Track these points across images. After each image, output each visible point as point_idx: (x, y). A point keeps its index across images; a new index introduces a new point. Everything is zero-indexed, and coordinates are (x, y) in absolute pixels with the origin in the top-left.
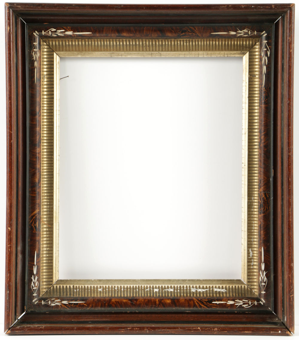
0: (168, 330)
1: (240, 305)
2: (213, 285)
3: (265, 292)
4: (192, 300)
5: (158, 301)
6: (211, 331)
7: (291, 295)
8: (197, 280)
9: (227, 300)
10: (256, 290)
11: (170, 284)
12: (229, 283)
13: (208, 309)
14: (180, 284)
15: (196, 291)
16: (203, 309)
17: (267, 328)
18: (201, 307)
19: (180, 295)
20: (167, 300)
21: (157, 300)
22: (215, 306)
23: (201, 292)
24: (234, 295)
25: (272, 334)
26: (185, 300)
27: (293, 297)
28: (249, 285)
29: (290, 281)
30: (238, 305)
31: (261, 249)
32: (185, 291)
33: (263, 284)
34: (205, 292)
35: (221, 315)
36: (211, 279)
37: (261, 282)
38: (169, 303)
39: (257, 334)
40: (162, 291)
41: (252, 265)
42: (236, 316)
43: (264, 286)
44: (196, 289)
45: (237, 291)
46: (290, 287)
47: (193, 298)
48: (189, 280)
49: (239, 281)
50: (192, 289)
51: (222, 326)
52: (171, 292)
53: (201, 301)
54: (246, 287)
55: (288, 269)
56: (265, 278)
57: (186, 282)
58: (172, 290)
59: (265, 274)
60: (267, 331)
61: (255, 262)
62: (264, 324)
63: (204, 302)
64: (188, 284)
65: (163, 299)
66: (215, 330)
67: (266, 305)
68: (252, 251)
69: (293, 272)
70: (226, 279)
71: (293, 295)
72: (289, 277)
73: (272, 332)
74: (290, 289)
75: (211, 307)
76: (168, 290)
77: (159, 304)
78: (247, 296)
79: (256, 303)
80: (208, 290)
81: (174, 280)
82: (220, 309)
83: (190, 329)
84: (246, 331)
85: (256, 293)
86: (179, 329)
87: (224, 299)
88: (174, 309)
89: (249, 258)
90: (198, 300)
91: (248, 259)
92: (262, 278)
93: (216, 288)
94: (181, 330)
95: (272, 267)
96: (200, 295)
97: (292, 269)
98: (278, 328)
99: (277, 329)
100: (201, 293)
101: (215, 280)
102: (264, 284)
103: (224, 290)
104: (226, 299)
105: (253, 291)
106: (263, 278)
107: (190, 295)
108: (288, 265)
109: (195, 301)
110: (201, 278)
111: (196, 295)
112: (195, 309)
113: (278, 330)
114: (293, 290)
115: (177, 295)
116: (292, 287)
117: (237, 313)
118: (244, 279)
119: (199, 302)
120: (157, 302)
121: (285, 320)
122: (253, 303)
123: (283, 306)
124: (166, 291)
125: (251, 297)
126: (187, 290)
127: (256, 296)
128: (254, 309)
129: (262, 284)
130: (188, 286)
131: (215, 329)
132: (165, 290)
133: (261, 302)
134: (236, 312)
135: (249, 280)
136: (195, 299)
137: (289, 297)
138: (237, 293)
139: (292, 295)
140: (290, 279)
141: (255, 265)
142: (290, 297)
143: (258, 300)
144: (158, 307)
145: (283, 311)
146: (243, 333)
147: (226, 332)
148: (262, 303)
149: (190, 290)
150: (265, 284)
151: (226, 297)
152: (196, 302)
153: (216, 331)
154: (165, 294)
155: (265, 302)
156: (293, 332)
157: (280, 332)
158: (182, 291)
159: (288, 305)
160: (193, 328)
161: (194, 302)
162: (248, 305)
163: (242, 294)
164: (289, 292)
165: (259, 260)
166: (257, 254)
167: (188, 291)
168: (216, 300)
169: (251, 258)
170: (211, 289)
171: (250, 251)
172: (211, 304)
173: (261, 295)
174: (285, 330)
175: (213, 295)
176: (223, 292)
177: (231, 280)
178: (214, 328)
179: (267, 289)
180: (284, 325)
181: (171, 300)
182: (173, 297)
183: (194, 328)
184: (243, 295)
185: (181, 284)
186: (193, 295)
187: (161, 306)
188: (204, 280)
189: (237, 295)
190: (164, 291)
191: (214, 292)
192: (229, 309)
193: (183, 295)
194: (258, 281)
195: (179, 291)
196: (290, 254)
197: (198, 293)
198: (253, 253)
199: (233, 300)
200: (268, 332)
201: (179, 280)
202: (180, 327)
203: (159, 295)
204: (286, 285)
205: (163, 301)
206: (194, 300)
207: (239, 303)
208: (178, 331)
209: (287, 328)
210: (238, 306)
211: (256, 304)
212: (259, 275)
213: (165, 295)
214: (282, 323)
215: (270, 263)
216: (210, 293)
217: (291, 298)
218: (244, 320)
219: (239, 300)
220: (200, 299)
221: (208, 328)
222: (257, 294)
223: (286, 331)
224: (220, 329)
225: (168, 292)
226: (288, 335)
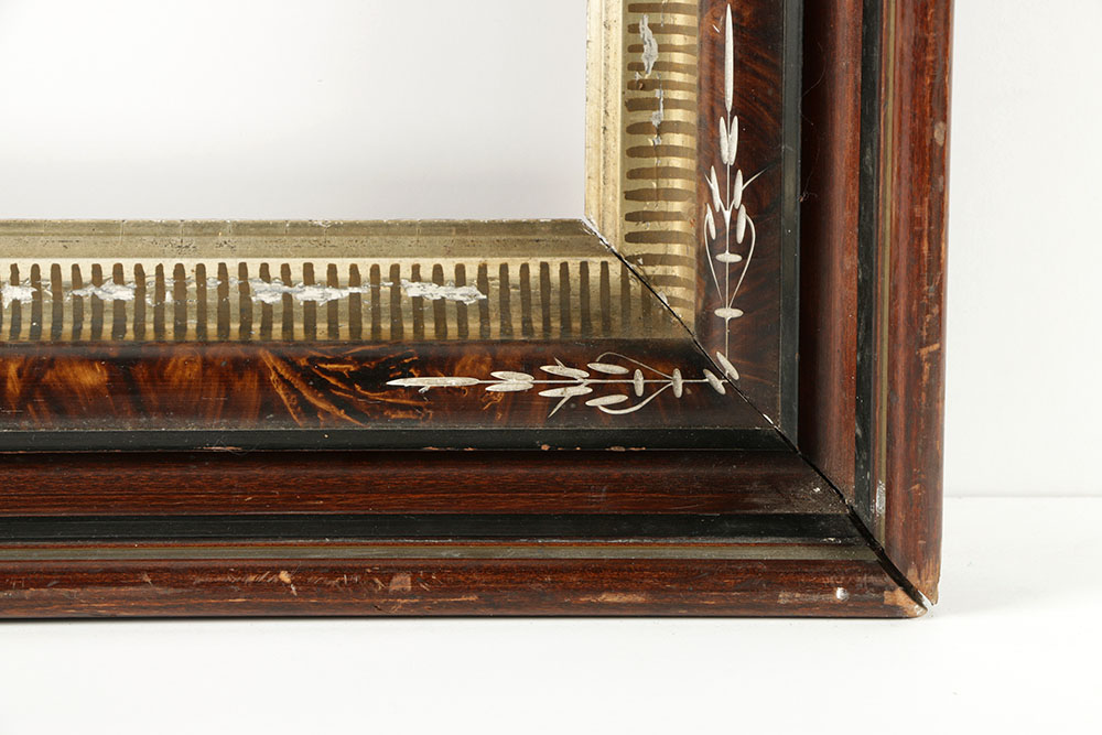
0: (64, 592)
1: (574, 399)
2: (396, 261)
3: (737, 313)
4: (254, 365)
5: (19, 373)
6: (371, 594)
7: (922, 345)
8: (295, 225)
9: (484, 368)
10: (678, 292)
11: (112, 256)
12: (504, 248)
13: (357, 425)
14: (181, 250)
15: (287, 297)
16: (323, 424)
17: (751, 567)
18: (309, 410)
19: (180, 328)
20: (79, 369)
21: (12, 369)
22: (404, 408)
23: (321, 303)
24: (538, 325)
25: (787, 606)
26: (206, 363)
27: (937, 359)
28: (633, 259)
29: (919, 250)
30: (559, 399)
31: (718, 18)
32: (212, 300)
33: (730, 258)
34: (343, 309)
35: (443, 471)
36: (385, 216)
37: (715, 247)
38: (94, 391)
39: (684, 612)
40: (58, 296)
41: (655, 123)
42: (544, 470)
43: (736, 269)
44: (286, 288)
45: (554, 298)
46: (916, 293)
47: (261, 352)
48: (241, 228)
49: (569, 233)
50: (256, 285)
51: (450, 551)
52: (119, 304)
53: (310, 371)
54: (615, 269)
55: (906, 162)
56: (743, 218)
57: (221, 238)
58: (126, 294)
59: (743, 192)
60: (754, 590)
61: (676, 104)
62: (733, 534)
63: (332, 381)
64: (233, 252)
65: (51, 363)
66: (394, 586)
67: (746, 399)
68: (655, 28)
69: (945, 183)
70: (484, 216)
71: (936, 346)
72: (914, 220)
73: (784, 597)
74: (920, 306)
75: (378, 410)
76: (99, 293)
77: (26, 397)
78: (618, 333)
79: (678, 383)
80: (364, 290)
81: (137, 225)
82: (441, 427)
83: (222, 584)
84: (609, 590)
85: (676, 310)
86: (144, 583)
87: (470, 356)
88: (129, 426)
89: (638, 76)
90: (290, 363)
91: (630, 85)
92: (718, 216)
93: (416, 277)
94: (160, 590)
95: (791, 149)
96: (310, 328)
97: (936, 166)
98: (831, 568)
99: (818, 574)
100: (322, 314)
101: (408, 228)
102: (737, 258)
103: (468, 294)
104: (481, 361)
105: (663, 293)
106: (727, 215)
107: (246, 328)
108: (906, 139)
109: (273, 377)
110: (320, 216)
111: (288, 327)
112: (270, 425)
113: (830, 580)
114: (935, 310)
115: (159, 329)
116: (930, 290)
117: (553, 457)
118: (601, 217)
119: (298, 384)
120: (9, 385)
121: (880, 504)
122: (659, 386)
123: (864, 412)
124: (87, 300)
125: (645, 342)
126: (223, 289)
127: (678, 335)
128: (666, 422)
129: (720, 257)
130: (232, 265)
131: (395, 580)
132: (77, 292)
133: (710, 377)
134: (545, 448)
135: (632, 227)
136: (269, 360)
137: (909, 359)
138: (555, 310)
139: (928, 344)
140: (917, 236)
141: (675, 127)
142: (918, 358)
143: (694, 362)
144: (18, 416)
145: (864, 444)
146: (589, 605)
147: (473, 598)
148: (719, 386)
149: (245, 289)
150: (745, 258)
151: (484, 341)
152: (280, 376)
153: (401, 594)
154: (78, 320)
155: (736, 376)
156: (933, 596)
157: (840, 593)
158: (192, 301)
159: (900, 412)
160: (244, 571)
161: (264, 382)
162: (622, 398)
163: (586, 318)
164: (914, 321)
165: (706, 96)
166: (686, 49)
167: (234, 297)
168: (410, 365)
169: (646, 77)
170: (386, 288)
171: (646, 33)
172: (377, 396)
173: (717, 333)
174: (872, 579)
175: (397, 329)
176: (461, 307)
177: (515, 227)
178: (387, 574)
179: (755, 288)
180: (868, 536)
181: (111, 363)
182: (132, 345)
183: (252, 578)
184: (596, 324)
185: (180, 255)
186: (266, 328)
187: (35, 405)
188: (336, 228)
189: (556, 324)
190: (67, 299)
191: (404, 302)
192: (499, 423)
193: (201, 328)
194: (693, 231)
195: (169, 298)
196: (930, 58)
197: (299, 312)
198: (662, 48)
199: (529, 365)
200: (761, 598)
201: (169, 228)
202: (149, 571)
203: (36, 332)
204: (887, 271)
205: (49, 376)
206: (264, 365)
207: (569, 382)
208: (136, 599)
209: (886, 565)
210: (563, 401)
211: (679, 392)
212: (704, 195)
213: (77, 331)
214: (855, 518)
215: (778, 118)
216: (376, 314)
217: (927, 367)
218: (599, 500)
219: (569, 364)
220: (303, 362)
221: (351, 571)
222: (686, 314)
223: (880, 590)
224: (427, 580)
225: (97, 304)
226: (894, 613)
